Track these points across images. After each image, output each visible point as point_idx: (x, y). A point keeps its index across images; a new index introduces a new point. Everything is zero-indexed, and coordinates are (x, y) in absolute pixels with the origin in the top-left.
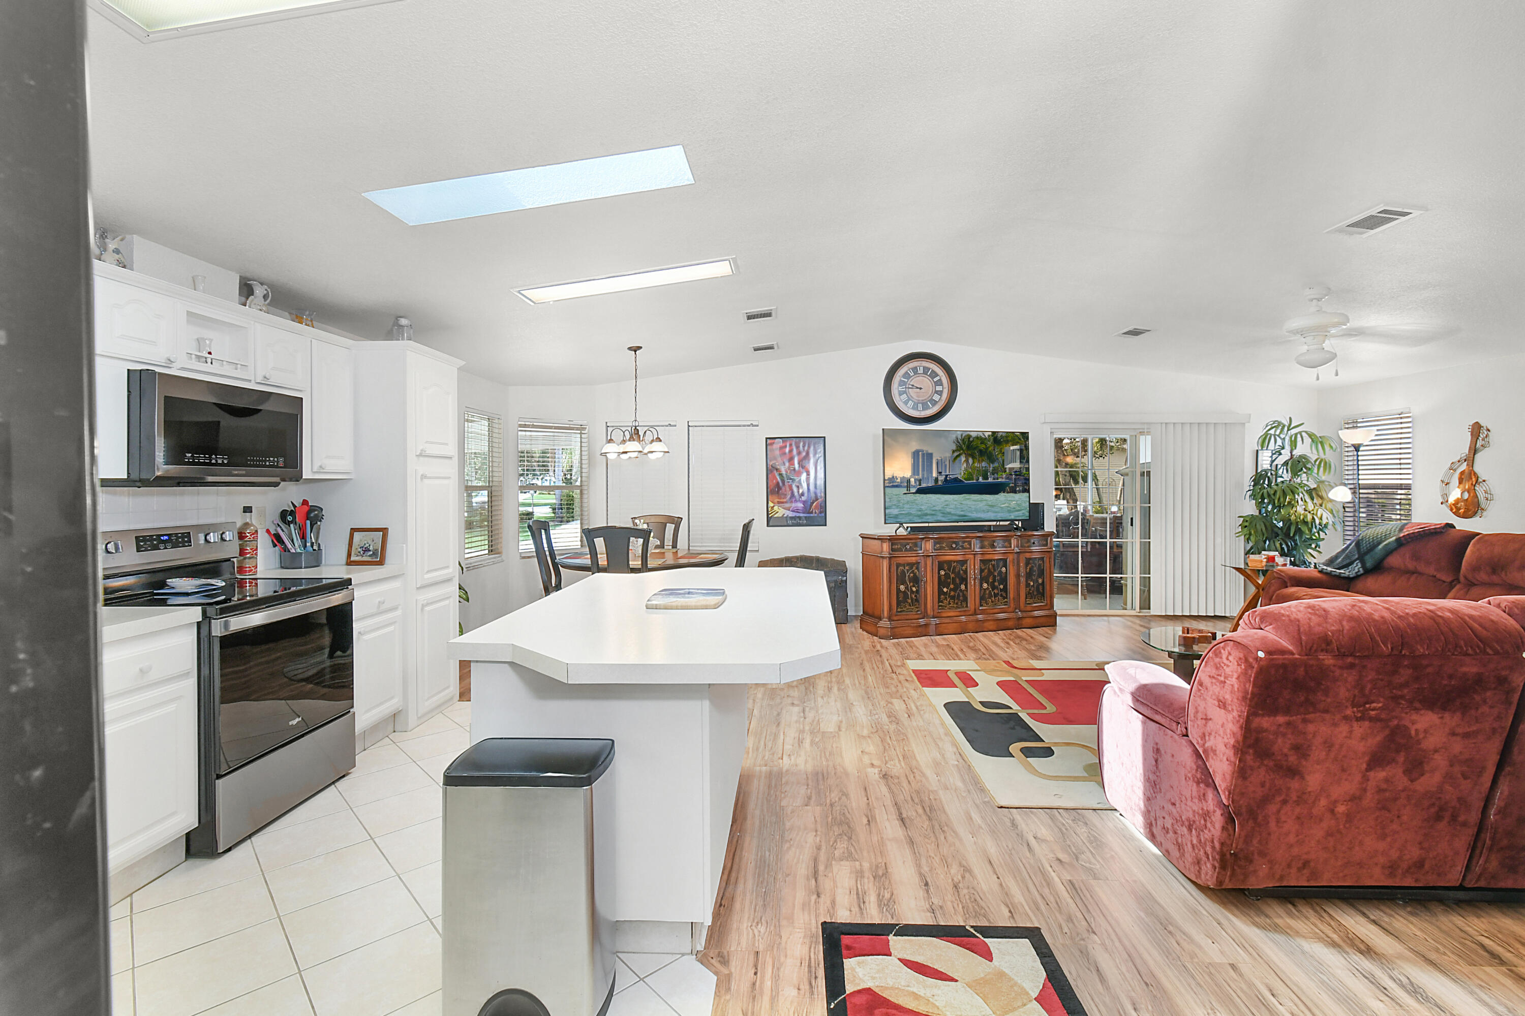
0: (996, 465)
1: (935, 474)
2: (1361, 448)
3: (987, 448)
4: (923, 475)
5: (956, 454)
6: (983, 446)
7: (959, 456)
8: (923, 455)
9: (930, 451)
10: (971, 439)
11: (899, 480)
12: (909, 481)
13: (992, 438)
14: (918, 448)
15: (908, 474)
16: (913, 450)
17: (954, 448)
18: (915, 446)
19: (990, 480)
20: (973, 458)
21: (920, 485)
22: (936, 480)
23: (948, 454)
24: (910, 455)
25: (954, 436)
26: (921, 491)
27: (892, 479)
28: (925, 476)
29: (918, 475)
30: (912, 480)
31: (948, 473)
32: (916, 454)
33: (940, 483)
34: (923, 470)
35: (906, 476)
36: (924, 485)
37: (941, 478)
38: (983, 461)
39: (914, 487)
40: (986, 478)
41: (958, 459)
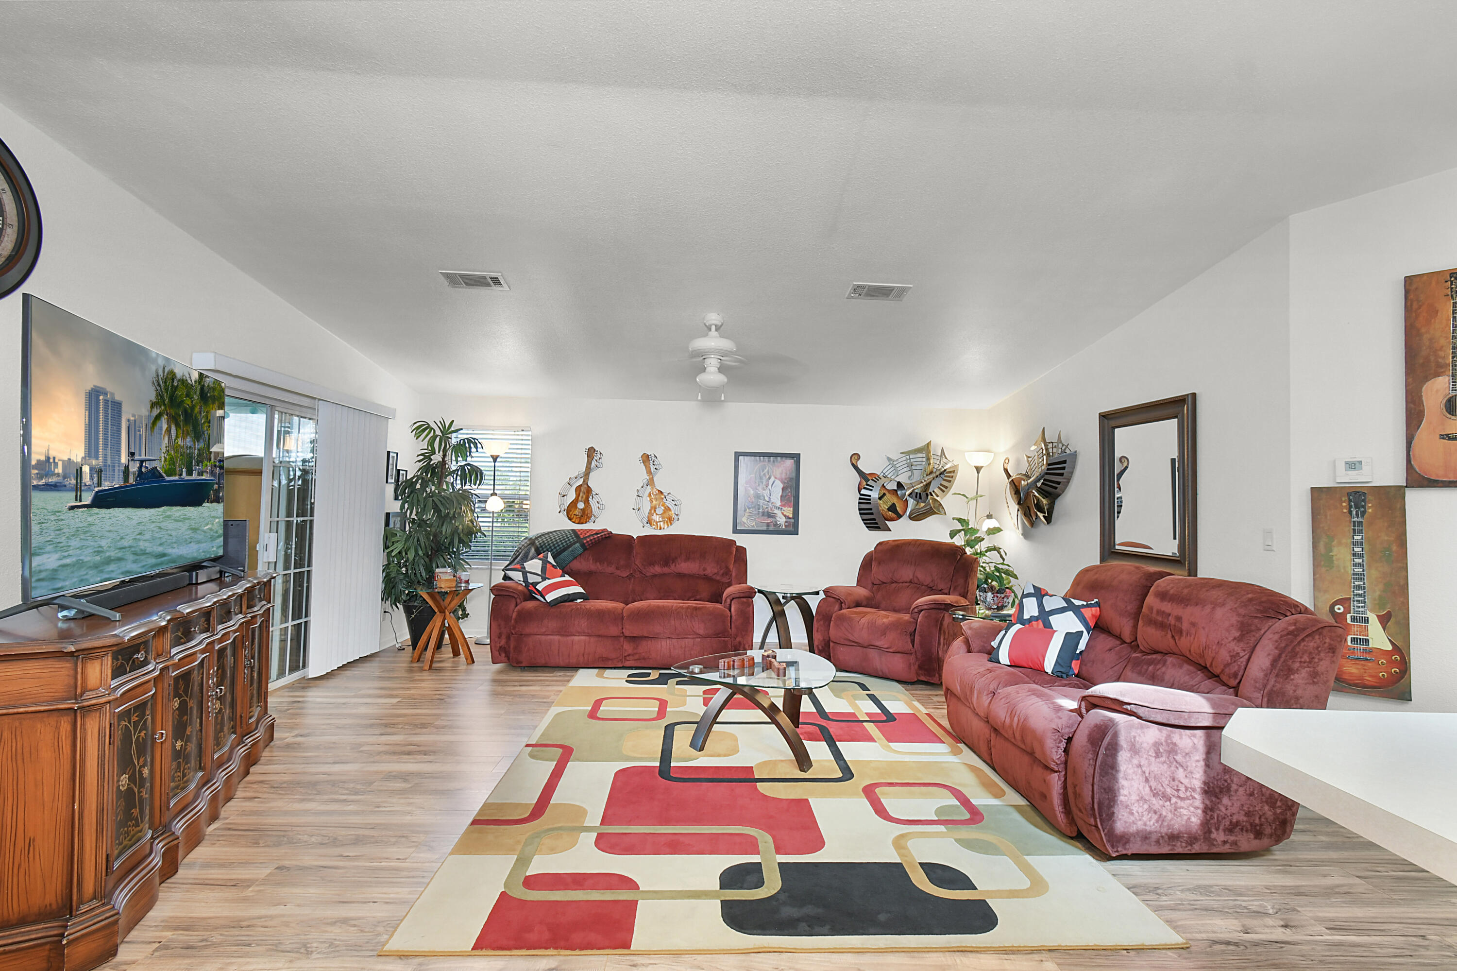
0: (202, 445)
1: (124, 459)
2: (498, 460)
3: (193, 408)
4: (105, 457)
5: (156, 412)
6: (188, 402)
7: (158, 417)
8: (106, 402)
9: (117, 398)
10: (175, 383)
11: (59, 470)
12: (79, 473)
13: (199, 387)
14: (99, 384)
15: (77, 453)
16: (89, 387)
17: (153, 397)
18: (92, 377)
19: (195, 476)
20: (177, 426)
21: (99, 485)
22: (127, 468)
23: (144, 411)
24: (82, 400)
25: (154, 368)
26: (103, 500)
27: (47, 463)
28: (109, 462)
29: (97, 458)
30: (86, 469)
31: (143, 457)
32: (94, 397)
33: (131, 480)
34: (105, 449)
35: (73, 458)
36: (106, 485)
37: (134, 468)
38: (188, 433)
39: (89, 488)
40: (190, 473)
41: (158, 424)
